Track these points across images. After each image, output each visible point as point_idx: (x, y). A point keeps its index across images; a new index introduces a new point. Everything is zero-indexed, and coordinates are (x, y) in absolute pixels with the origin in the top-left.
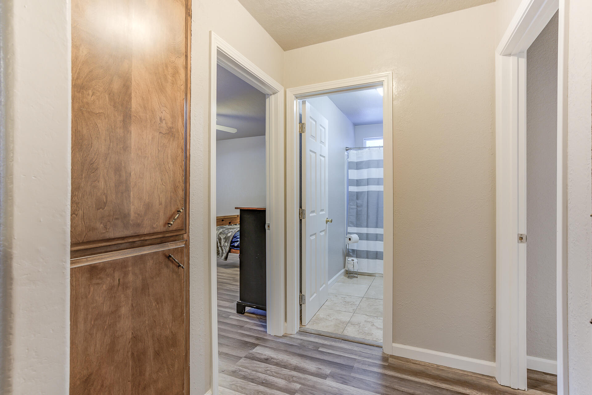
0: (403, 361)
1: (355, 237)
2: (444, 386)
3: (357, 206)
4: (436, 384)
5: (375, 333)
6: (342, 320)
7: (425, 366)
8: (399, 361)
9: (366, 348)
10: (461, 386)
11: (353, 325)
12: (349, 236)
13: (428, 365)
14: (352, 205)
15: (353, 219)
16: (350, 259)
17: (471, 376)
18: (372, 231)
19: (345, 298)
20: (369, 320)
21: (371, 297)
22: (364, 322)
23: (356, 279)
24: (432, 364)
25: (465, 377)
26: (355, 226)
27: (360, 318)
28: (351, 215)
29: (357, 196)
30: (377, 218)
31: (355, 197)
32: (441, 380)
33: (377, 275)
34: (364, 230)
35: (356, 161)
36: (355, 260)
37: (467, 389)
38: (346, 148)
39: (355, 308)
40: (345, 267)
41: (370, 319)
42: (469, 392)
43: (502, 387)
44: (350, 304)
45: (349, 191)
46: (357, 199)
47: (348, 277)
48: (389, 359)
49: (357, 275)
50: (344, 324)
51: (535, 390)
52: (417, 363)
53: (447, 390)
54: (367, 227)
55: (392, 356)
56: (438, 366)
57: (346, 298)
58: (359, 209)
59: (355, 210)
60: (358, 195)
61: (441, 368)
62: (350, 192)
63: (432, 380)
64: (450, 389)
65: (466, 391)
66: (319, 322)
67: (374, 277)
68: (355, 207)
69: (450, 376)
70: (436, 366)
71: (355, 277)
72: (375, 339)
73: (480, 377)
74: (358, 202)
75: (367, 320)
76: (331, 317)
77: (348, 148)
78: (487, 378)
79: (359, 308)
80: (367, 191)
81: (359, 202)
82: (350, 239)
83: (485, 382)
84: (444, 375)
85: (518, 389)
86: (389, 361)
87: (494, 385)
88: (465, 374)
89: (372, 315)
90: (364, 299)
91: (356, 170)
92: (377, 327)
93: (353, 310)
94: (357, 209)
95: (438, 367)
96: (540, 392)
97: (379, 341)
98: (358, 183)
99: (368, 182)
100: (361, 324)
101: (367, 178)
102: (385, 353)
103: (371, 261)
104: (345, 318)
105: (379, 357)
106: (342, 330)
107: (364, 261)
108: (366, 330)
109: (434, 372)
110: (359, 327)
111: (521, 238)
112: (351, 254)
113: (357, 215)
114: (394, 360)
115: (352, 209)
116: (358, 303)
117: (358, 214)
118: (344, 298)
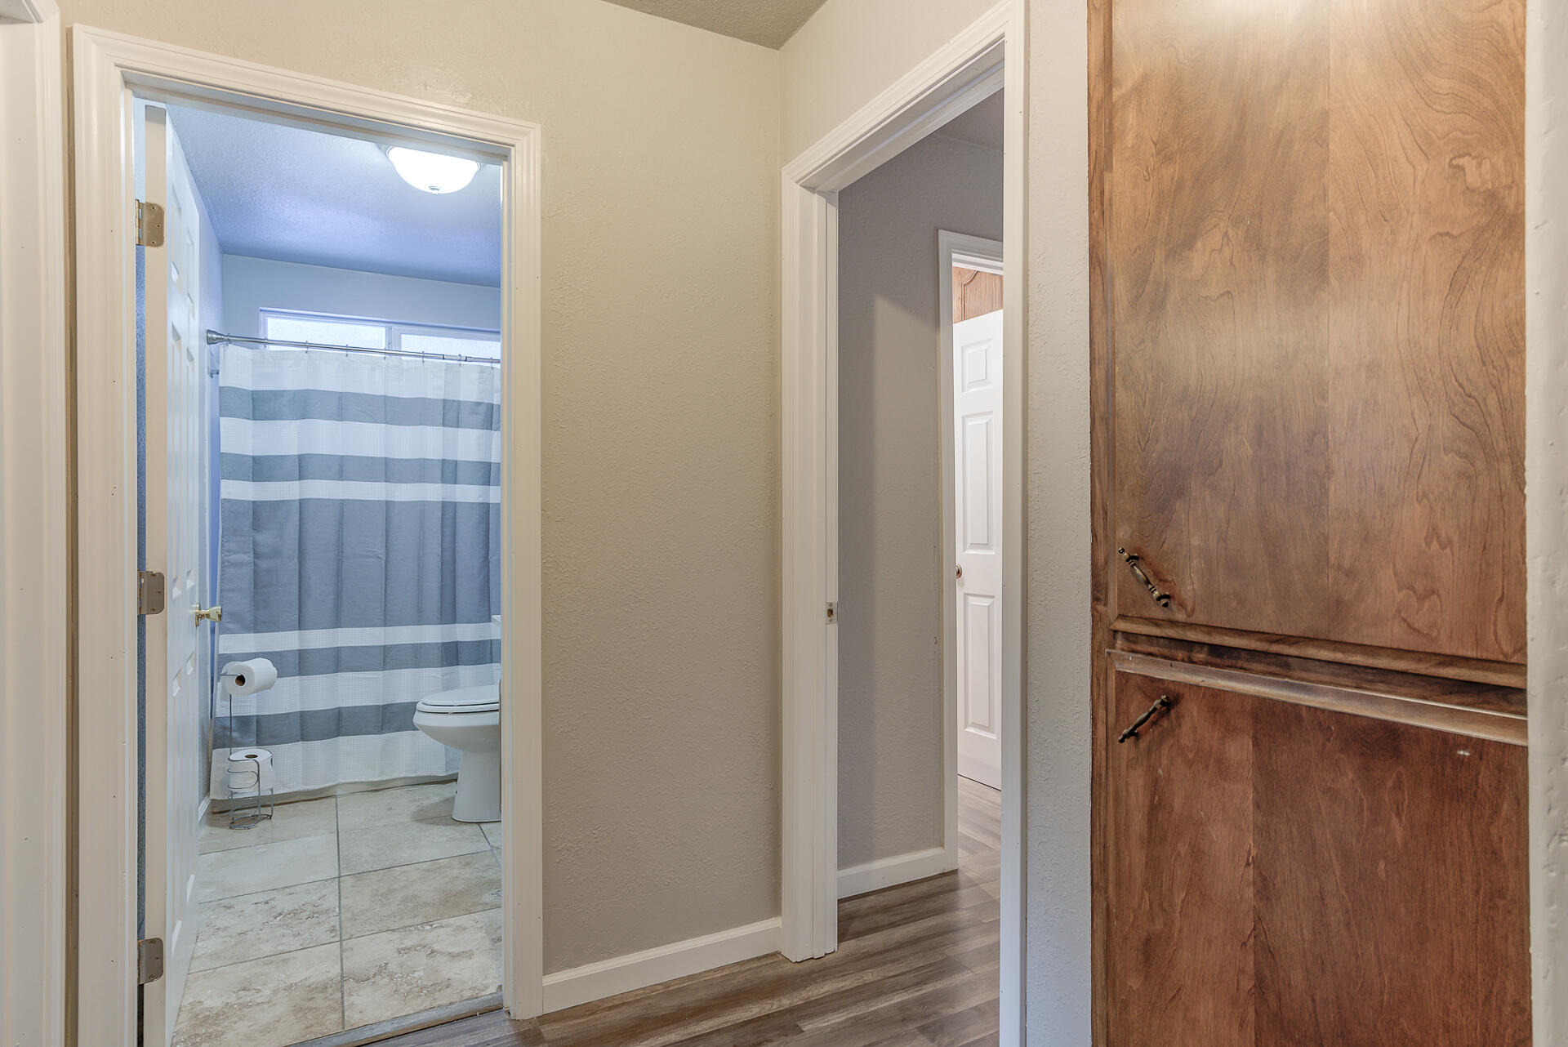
0: (583, 1017)
1: (261, 669)
2: (705, 1026)
3: (256, 555)
4: (689, 1031)
5: (456, 974)
6: (311, 981)
7: (638, 1001)
8: (572, 1023)
9: (455, 1035)
10: (737, 1006)
11: (363, 980)
12: (233, 668)
13: (642, 994)
14: (236, 553)
15: (242, 603)
16: (240, 754)
17: (740, 972)
18: (318, 639)
19: (273, 903)
20: (408, 943)
21: (367, 868)
22: (396, 954)
23: (265, 824)
24: (652, 988)
25: (732, 982)
26: (247, 630)
27: (372, 949)
28: (230, 590)
29: (254, 519)
30: (338, 594)
31: (248, 522)
32: (692, 1016)
33: (339, 792)
34: (288, 641)
35: (251, 389)
36: (263, 754)
37: (751, 1006)
38: (208, 331)
39: (334, 922)
40: (209, 790)
41: (412, 939)
42: (758, 1010)
43: (800, 966)
44: (304, 915)
45: (223, 496)
46: (256, 526)
47: (232, 825)
48: (542, 1030)
49: (270, 809)
50: (330, 990)
51: (846, 940)
52: (616, 1002)
53: (718, 1031)
54: (301, 626)
55: (545, 1019)
56: (666, 985)
57: (273, 899)
58: (264, 564)
59: (248, 571)
60: (259, 513)
61: (676, 987)
62: (229, 501)
63: (675, 1025)
64: (721, 1027)
65: (752, 1011)
66: (219, 1028)
67: (333, 800)
68: (248, 557)
69: (703, 994)
70: (660, 987)
71: (255, 819)
72: (467, 994)
73: (755, 965)
74: (259, 537)
75: (403, 946)
76: (258, 991)
77: (215, 336)
78: (768, 962)
79: (349, 915)
80: (298, 498)
81: (265, 538)
82: (241, 680)
83: (769, 973)
84: (690, 1000)
85: (826, 954)
86: (545, 1036)
87: (786, 969)
88: (727, 975)
89: (408, 922)
90: (347, 883)
91: (252, 421)
92: (449, 954)
93: (332, 931)
94: (255, 565)
95: (668, 989)
96: (853, 941)
97: (484, 993)
98: (260, 468)
99: (302, 467)
100: (392, 967)
101: (297, 454)
102: (520, 1018)
103: (317, 745)
104: (320, 967)
105: (509, 1040)
106: (336, 1016)
107: (293, 752)
108: (420, 978)
109: (666, 1005)
110: (391, 976)
111: (830, 612)
112: (235, 734)
113: (255, 586)
114: (555, 1026)
115: (234, 565)
116: (331, 902)
117: (260, 583)
118: (267, 903)
